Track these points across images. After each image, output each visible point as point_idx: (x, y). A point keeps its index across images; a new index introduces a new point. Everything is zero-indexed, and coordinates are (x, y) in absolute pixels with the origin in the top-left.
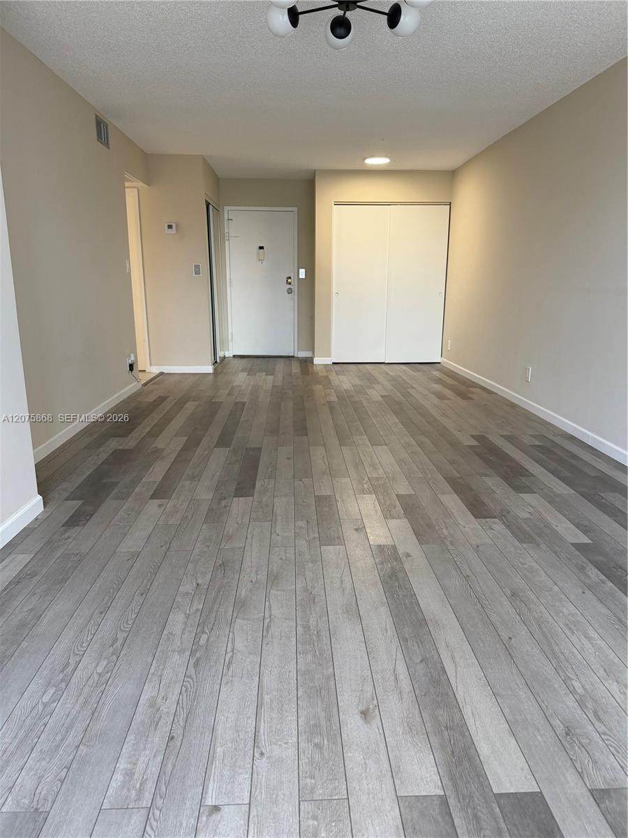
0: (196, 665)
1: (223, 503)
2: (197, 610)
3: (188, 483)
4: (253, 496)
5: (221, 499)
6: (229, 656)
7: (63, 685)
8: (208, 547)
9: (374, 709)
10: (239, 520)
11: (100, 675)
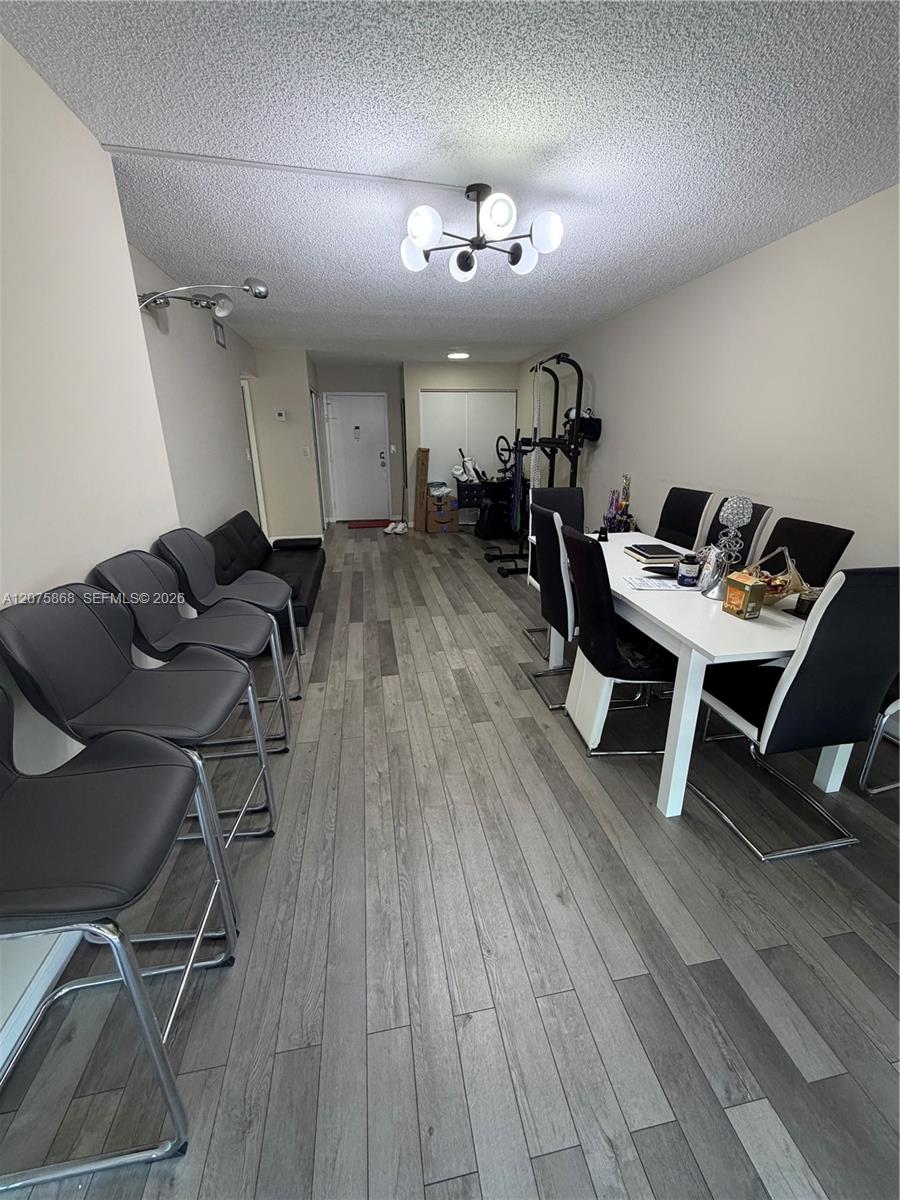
0: (404, 861)
1: (375, 684)
2: (388, 801)
3: (337, 663)
4: (398, 673)
5: (372, 679)
6: (430, 847)
7: (293, 898)
8: (376, 731)
9: (566, 891)
10: (394, 701)
11: (323, 882)
